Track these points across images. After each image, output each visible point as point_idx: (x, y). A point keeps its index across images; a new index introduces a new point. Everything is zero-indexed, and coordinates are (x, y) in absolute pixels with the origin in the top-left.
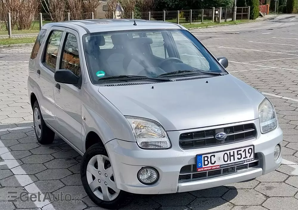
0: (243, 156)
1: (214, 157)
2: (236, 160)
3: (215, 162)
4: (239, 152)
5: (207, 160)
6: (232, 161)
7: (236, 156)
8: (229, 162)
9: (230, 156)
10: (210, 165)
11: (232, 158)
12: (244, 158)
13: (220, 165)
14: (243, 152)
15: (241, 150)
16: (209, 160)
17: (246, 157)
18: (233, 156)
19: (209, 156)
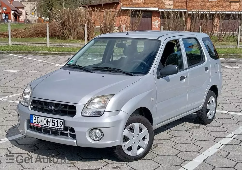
0: (56, 125)
1: (39, 119)
2: (51, 126)
3: (39, 122)
4: (54, 121)
5: (35, 119)
6: (49, 126)
7: (51, 123)
8: (46, 125)
9: (48, 122)
10: (37, 123)
11: (49, 123)
12: (56, 126)
13: (42, 125)
14: (56, 122)
15: (55, 120)
16: (36, 119)
17: (58, 126)
18: (50, 122)
19: (37, 117)
